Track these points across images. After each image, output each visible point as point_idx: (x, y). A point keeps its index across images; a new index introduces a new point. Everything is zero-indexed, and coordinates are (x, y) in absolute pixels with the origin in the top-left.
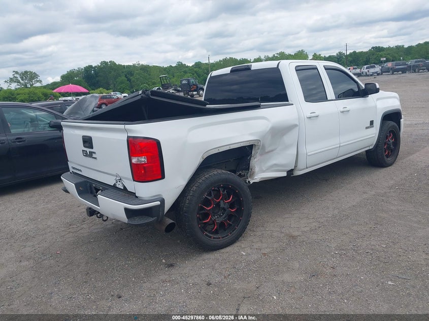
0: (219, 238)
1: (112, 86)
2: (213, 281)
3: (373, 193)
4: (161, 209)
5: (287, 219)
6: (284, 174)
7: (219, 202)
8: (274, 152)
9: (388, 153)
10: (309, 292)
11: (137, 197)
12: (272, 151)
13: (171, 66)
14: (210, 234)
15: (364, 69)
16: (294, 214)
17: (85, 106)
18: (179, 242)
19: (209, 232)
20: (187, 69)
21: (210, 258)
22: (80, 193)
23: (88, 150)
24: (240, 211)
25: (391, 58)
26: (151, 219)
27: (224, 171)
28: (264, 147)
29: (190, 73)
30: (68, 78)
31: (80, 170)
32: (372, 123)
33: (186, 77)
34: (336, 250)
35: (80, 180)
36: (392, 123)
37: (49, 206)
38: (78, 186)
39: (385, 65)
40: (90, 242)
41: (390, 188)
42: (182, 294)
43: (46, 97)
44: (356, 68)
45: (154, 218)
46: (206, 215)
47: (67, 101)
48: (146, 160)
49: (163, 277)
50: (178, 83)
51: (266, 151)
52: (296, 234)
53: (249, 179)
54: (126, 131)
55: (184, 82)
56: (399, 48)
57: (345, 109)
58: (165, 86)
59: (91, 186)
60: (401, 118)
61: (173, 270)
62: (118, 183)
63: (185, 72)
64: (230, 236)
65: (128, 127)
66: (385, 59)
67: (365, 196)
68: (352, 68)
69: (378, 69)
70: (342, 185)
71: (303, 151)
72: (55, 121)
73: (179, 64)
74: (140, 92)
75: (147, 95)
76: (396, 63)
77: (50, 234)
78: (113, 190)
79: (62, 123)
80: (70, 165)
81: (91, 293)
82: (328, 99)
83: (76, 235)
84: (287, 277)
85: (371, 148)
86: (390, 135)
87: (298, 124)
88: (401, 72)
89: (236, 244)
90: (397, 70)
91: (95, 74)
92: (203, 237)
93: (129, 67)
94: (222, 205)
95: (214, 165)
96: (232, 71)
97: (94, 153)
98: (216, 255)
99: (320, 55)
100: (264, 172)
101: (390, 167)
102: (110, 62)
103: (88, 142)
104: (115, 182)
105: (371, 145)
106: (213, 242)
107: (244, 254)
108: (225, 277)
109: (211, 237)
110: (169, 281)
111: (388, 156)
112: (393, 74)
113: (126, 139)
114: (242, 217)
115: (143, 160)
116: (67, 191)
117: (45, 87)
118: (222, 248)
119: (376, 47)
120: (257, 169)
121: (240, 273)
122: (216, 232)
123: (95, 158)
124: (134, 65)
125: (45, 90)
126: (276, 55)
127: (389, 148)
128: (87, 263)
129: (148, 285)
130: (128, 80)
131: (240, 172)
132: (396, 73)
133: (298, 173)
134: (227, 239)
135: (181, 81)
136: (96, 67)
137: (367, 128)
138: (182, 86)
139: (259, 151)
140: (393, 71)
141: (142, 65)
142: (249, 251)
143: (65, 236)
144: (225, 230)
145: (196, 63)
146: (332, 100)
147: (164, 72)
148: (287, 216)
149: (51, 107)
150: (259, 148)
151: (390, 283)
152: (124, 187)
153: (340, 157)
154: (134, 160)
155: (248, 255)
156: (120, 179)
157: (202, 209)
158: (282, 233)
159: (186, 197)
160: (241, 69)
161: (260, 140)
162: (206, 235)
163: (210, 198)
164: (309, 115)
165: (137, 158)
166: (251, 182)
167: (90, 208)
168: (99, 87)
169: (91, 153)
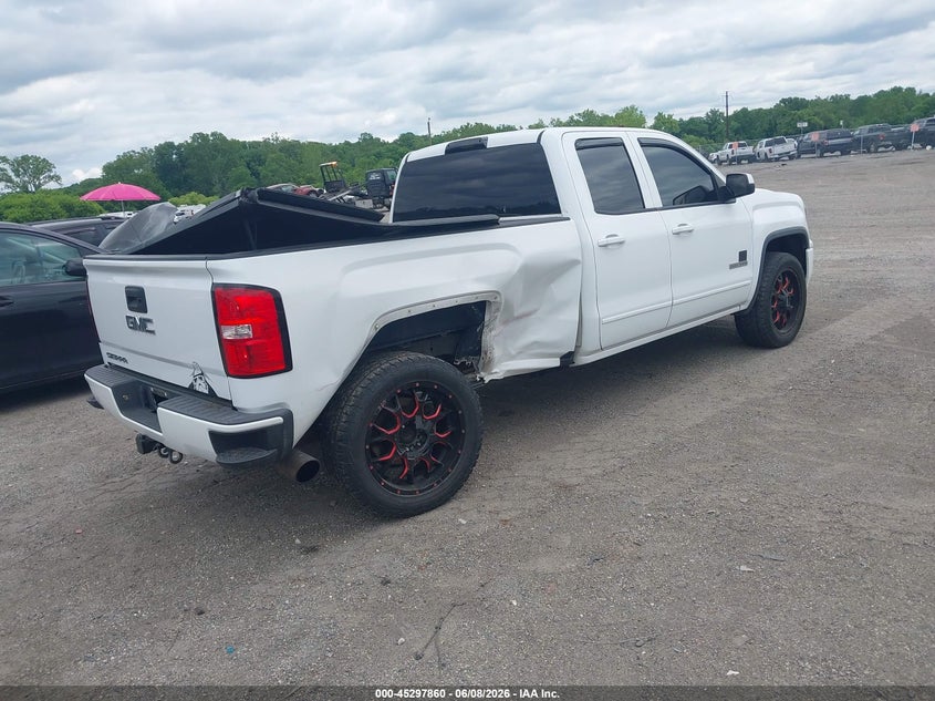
0: (414, 492)
1: (217, 188)
2: (393, 577)
3: (741, 399)
4: (285, 432)
5: (560, 454)
6: (556, 363)
7: (413, 419)
8: (533, 316)
9: (781, 317)
10: (583, 591)
11: (235, 409)
12: (527, 315)
13: (347, 143)
14: (398, 484)
15: (762, 147)
16: (574, 443)
17: (146, 228)
18: (332, 504)
19: (393, 482)
20: (382, 149)
21: (394, 532)
22: (123, 406)
23: (138, 316)
24: (457, 437)
25: (822, 122)
26: (266, 454)
27: (421, 356)
28: (509, 307)
29: (388, 157)
30: (120, 170)
31: (124, 360)
32: (743, 256)
33: (379, 167)
34: (650, 510)
35: (122, 379)
36: (787, 257)
37: (65, 440)
38: (118, 391)
39: (806, 137)
40: (147, 510)
41: (777, 388)
42: (329, 602)
43: (71, 211)
44: (743, 145)
45: (271, 452)
46: (386, 446)
47: (109, 218)
48: (251, 333)
49: (294, 572)
50: (361, 180)
51: (516, 314)
52: (574, 481)
53: (482, 374)
54: (210, 272)
55: (373, 177)
56: (838, 101)
57: (683, 228)
58: (334, 187)
59: (146, 393)
60: (807, 247)
61: (316, 559)
62: (199, 381)
63: (379, 156)
64: (437, 489)
65: (213, 264)
66: (806, 125)
67: (724, 405)
68: (735, 143)
69: (790, 145)
70: (682, 385)
71: (592, 314)
72: (77, 259)
73: (365, 140)
74: (238, 194)
75: (252, 199)
76: (828, 134)
77: (63, 496)
78: (188, 396)
79: (86, 262)
80: (104, 350)
81: (141, 608)
82: (647, 207)
83: (119, 496)
84: (545, 565)
85: (743, 307)
86: (784, 282)
87: (580, 258)
88: (839, 153)
89: (449, 505)
90: (832, 149)
91: (181, 161)
92: (380, 490)
93: (255, 145)
94: (419, 424)
95: (405, 344)
96: (448, 151)
97: (150, 321)
98: (408, 526)
99: (670, 116)
100: (513, 358)
101: (784, 348)
102: (213, 134)
103: (136, 298)
104: (191, 380)
105: (743, 303)
106: (402, 501)
107: (464, 522)
108: (420, 568)
109: (395, 491)
110: (306, 580)
111: (780, 325)
112: (822, 156)
113: (209, 288)
114: (461, 449)
115: (246, 331)
116: (97, 405)
117: (68, 191)
118: (419, 514)
119: (790, 100)
120: (497, 353)
121: (452, 559)
122: (409, 481)
123: (152, 332)
124: (266, 142)
125: (69, 198)
126: (576, 118)
127: (782, 308)
128: (138, 550)
129: (261, 588)
130: (253, 174)
131: (464, 360)
132: (829, 154)
133: (584, 360)
134: (430, 495)
135: (367, 175)
136: (181, 145)
137: (732, 266)
138: (370, 185)
139: (499, 314)
140: (822, 150)
141: (284, 141)
142: (475, 516)
143: (97, 500)
144: (427, 476)
145: (403, 135)
146: (655, 210)
147: (333, 156)
148: (560, 447)
149: (75, 232)
150: (498, 310)
151: (743, 568)
152: (211, 389)
153: (673, 326)
154: (229, 333)
155: (471, 523)
156: (202, 374)
157: (376, 432)
158: (545, 480)
159: (342, 408)
160: (468, 146)
161: (497, 292)
162: (385, 485)
163: (392, 411)
164: (604, 240)
165: (234, 327)
166: (487, 380)
167: (144, 437)
168: (190, 190)
169: (144, 322)
